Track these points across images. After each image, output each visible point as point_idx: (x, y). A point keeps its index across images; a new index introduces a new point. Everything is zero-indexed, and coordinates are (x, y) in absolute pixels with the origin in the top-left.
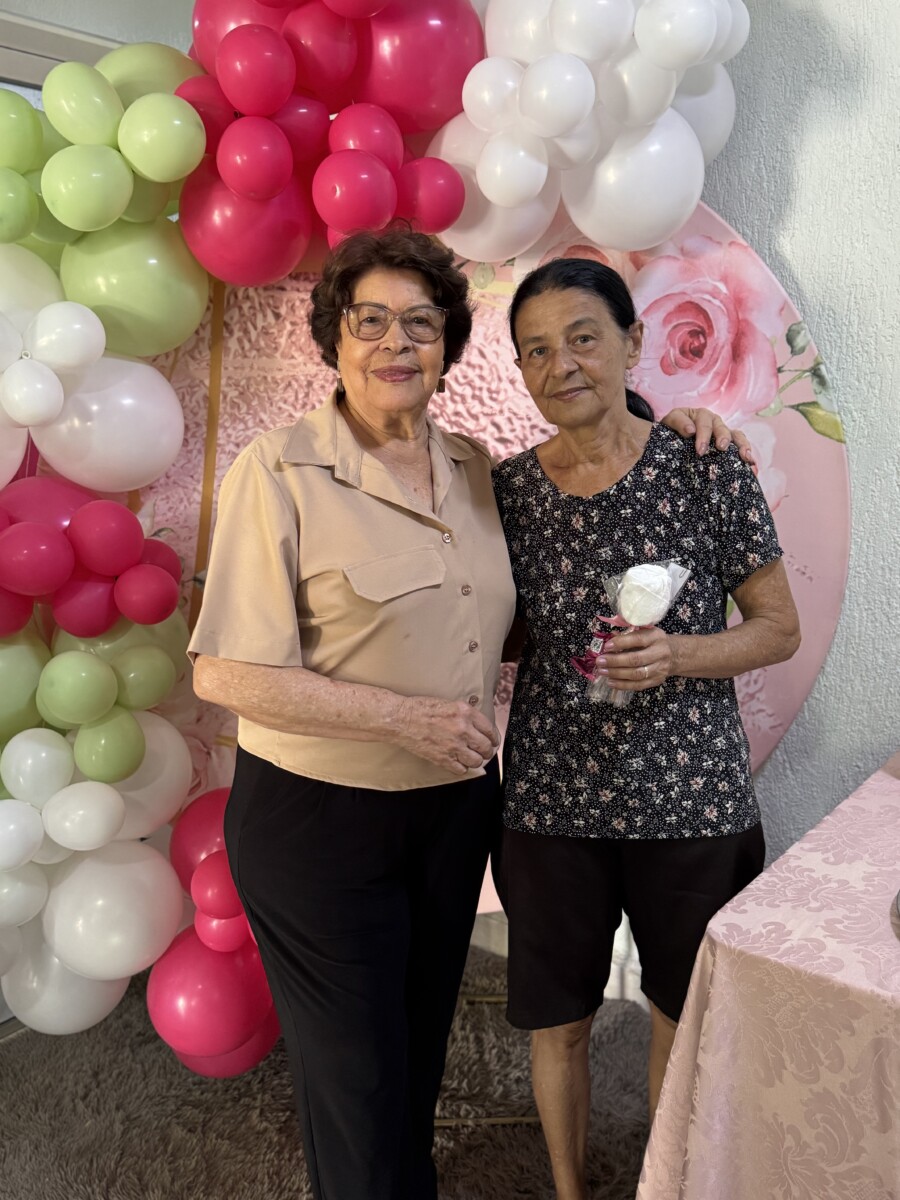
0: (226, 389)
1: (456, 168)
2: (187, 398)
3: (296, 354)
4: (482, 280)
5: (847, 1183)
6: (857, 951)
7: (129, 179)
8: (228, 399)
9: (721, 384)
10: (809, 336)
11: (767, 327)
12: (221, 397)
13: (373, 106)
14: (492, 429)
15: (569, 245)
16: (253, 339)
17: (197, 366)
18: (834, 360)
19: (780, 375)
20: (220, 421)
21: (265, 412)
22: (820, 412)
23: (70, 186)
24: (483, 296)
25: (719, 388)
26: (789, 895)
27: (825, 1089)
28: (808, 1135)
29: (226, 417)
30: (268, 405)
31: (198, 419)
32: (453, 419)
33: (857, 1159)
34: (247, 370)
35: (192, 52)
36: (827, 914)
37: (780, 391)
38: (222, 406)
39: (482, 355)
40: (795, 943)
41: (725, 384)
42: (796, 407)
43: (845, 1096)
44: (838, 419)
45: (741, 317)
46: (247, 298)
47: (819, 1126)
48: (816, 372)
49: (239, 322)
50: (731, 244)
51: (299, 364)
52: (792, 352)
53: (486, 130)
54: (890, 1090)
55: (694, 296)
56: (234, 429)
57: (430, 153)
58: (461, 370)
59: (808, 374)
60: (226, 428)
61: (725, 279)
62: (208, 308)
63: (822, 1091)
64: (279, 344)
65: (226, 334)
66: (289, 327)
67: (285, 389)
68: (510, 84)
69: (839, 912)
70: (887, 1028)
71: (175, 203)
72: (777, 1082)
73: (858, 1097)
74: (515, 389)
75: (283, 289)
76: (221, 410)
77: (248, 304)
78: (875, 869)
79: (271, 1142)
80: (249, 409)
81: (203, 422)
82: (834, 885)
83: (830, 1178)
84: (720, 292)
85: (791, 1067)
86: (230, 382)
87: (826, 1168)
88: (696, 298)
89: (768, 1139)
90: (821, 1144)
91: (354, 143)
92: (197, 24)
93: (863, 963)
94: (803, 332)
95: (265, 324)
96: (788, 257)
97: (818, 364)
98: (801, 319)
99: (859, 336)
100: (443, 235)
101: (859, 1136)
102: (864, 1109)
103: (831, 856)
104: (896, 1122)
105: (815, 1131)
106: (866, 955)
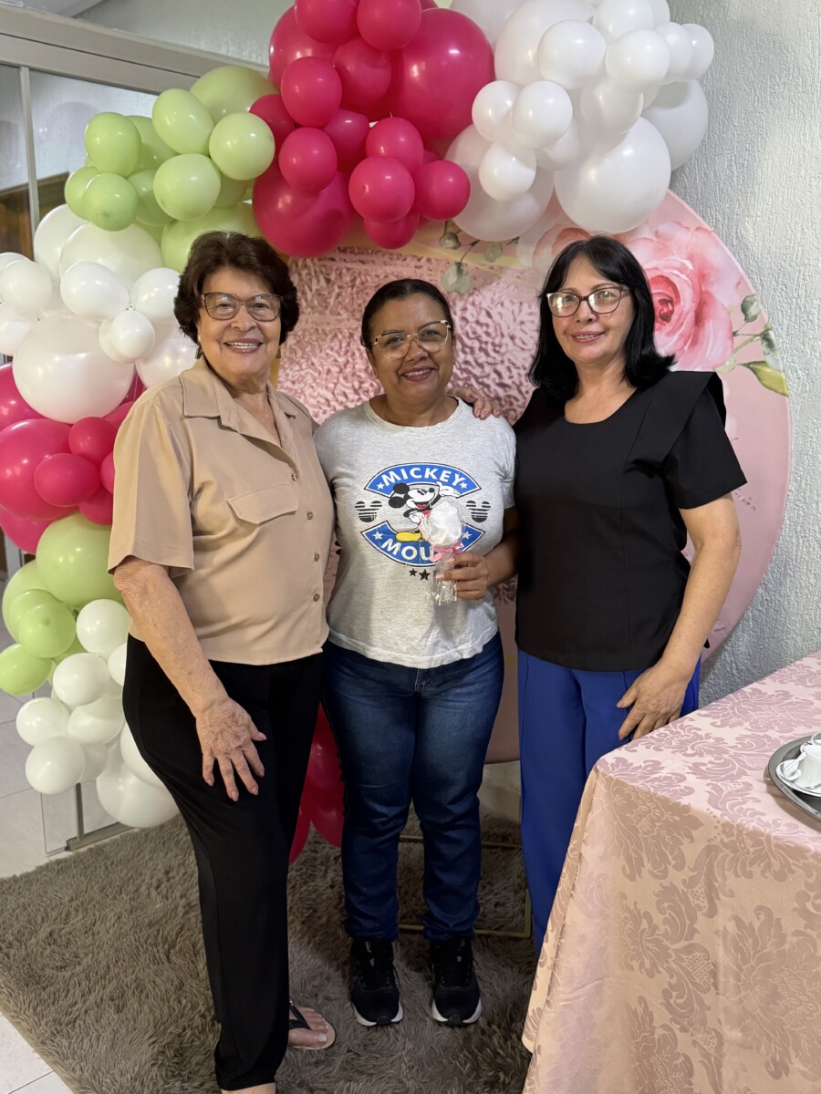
1: (464, 168)
3: (342, 312)
4: (491, 255)
5: (685, 957)
6: (708, 785)
9: (685, 344)
10: (761, 307)
11: (725, 298)
14: (494, 376)
15: (563, 228)
16: (308, 299)
18: (785, 327)
19: (735, 338)
20: (282, 364)
21: (316, 357)
22: (768, 370)
24: (492, 268)
25: (683, 348)
26: (673, 743)
27: (671, 883)
28: (658, 919)
29: (286, 360)
30: (318, 351)
32: (463, 366)
33: (692, 938)
34: (303, 323)
36: (697, 759)
37: (734, 351)
39: (489, 315)
40: (663, 775)
41: (688, 344)
42: (747, 365)
43: (685, 890)
44: (783, 375)
45: (703, 289)
46: (305, 266)
47: (666, 913)
48: (765, 337)
50: (698, 229)
51: (343, 320)
52: (746, 319)
53: (488, 139)
54: (717, 885)
55: (665, 271)
56: (291, 370)
57: (448, 158)
58: (471, 327)
59: (759, 338)
60: (285, 369)
61: (691, 258)
63: (669, 885)
64: (330, 304)
66: (337, 290)
67: (332, 339)
69: (707, 758)
70: (716, 838)
71: (250, 191)
72: (638, 877)
73: (694, 890)
74: (515, 344)
75: (333, 260)
77: (306, 271)
78: (749, 733)
80: (303, 354)
82: (711, 741)
83: (673, 954)
84: (687, 268)
85: (648, 866)
87: (670, 946)
88: (666, 273)
90: (667, 927)
91: (385, 149)
92: (272, 49)
93: (709, 792)
94: (755, 303)
95: (318, 287)
96: (751, 240)
97: (768, 330)
98: (754, 292)
99: (805, 307)
100: (456, 220)
101: (693, 920)
102: (698, 899)
103: (718, 722)
104: (720, 909)
105: (663, 917)
106: (715, 788)
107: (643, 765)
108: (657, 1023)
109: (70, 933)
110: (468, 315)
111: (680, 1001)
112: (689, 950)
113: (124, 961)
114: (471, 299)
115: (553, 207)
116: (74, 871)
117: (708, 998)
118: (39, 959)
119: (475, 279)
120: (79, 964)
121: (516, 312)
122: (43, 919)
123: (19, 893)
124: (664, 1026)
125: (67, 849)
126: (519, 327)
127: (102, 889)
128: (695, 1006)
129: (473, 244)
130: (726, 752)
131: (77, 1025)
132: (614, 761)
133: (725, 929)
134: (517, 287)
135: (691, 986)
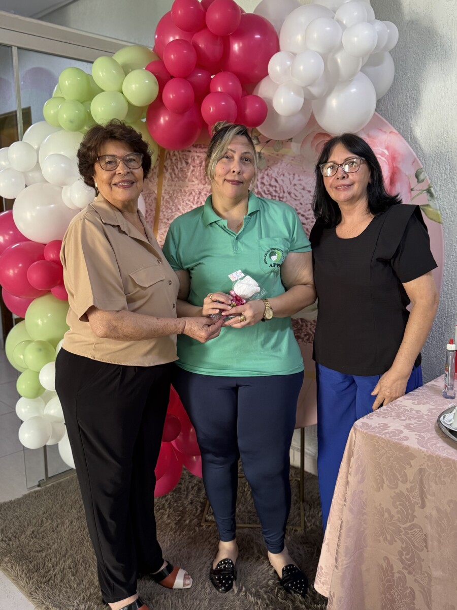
0: (164, 195)
1: (264, 99)
2: (147, 198)
3: (194, 180)
4: (277, 148)
5: (409, 532)
6: (416, 435)
7: (126, 105)
8: (165, 199)
10: (426, 175)
11: (406, 170)
12: (162, 198)
13: (229, 73)
15: (317, 133)
16: (176, 173)
17: (152, 185)
18: (439, 186)
19: (412, 192)
20: (161, 209)
21: (180, 205)
22: (430, 209)
23: (103, 109)
24: (278, 155)
26: (393, 414)
27: (400, 491)
28: (394, 511)
29: (163, 207)
30: (181, 202)
31: (152, 208)
33: (413, 521)
34: (173, 187)
35: (154, 49)
36: (408, 422)
37: (412, 200)
38: (162, 202)
39: (276, 181)
40: (390, 431)
43: (408, 493)
44: (439, 212)
45: (394, 165)
46: (174, 155)
47: (398, 507)
48: (429, 191)
49: (170, 166)
50: (391, 132)
51: (196, 184)
52: (418, 181)
53: (278, 83)
54: (425, 490)
56: (167, 212)
57: (254, 93)
58: (267, 188)
59: (425, 192)
60: (163, 212)
61: (387, 148)
62: (158, 160)
63: (399, 492)
64: (188, 176)
65: (165, 171)
66: (192, 168)
67: (189, 195)
68: (288, 63)
69: (413, 421)
70: (424, 464)
71: (145, 114)
72: (381, 489)
73: (413, 493)
74: (291, 197)
75: (190, 151)
76: (162, 204)
77: (175, 158)
78: (434, 407)
79: (172, 528)
80: (173, 204)
81: (153, 209)
82: (414, 412)
83: (403, 530)
84: (385, 154)
85: (387, 482)
86: (166, 192)
87: (401, 526)
89: (378, 515)
90: (399, 515)
91: (221, 89)
92: (156, 36)
93: (417, 439)
94: (423, 173)
95: (181, 167)
96: (419, 139)
97: (430, 187)
98: (422, 167)
99: (450, 175)
100: (259, 128)
101: (414, 510)
102: (415, 499)
103: (416, 402)
104: (428, 504)
105: (396, 510)
106: (420, 436)
107: (378, 426)
108: (395, 571)
109: (44, 532)
110: (265, 181)
111: (407, 557)
112: (411, 528)
113: (76, 547)
114: (266, 172)
115: (312, 121)
116: (45, 497)
117: (422, 554)
118: (27, 547)
119: (268, 161)
120: (50, 549)
121: (291, 179)
122: (28, 524)
123: (14, 510)
124: (399, 572)
125: (39, 486)
126: (293, 187)
127: (61, 507)
128: (416, 559)
129: (268, 142)
130: (424, 418)
131: (50, 583)
132: (361, 424)
133: (430, 514)
134: (291, 165)
135: (413, 548)
